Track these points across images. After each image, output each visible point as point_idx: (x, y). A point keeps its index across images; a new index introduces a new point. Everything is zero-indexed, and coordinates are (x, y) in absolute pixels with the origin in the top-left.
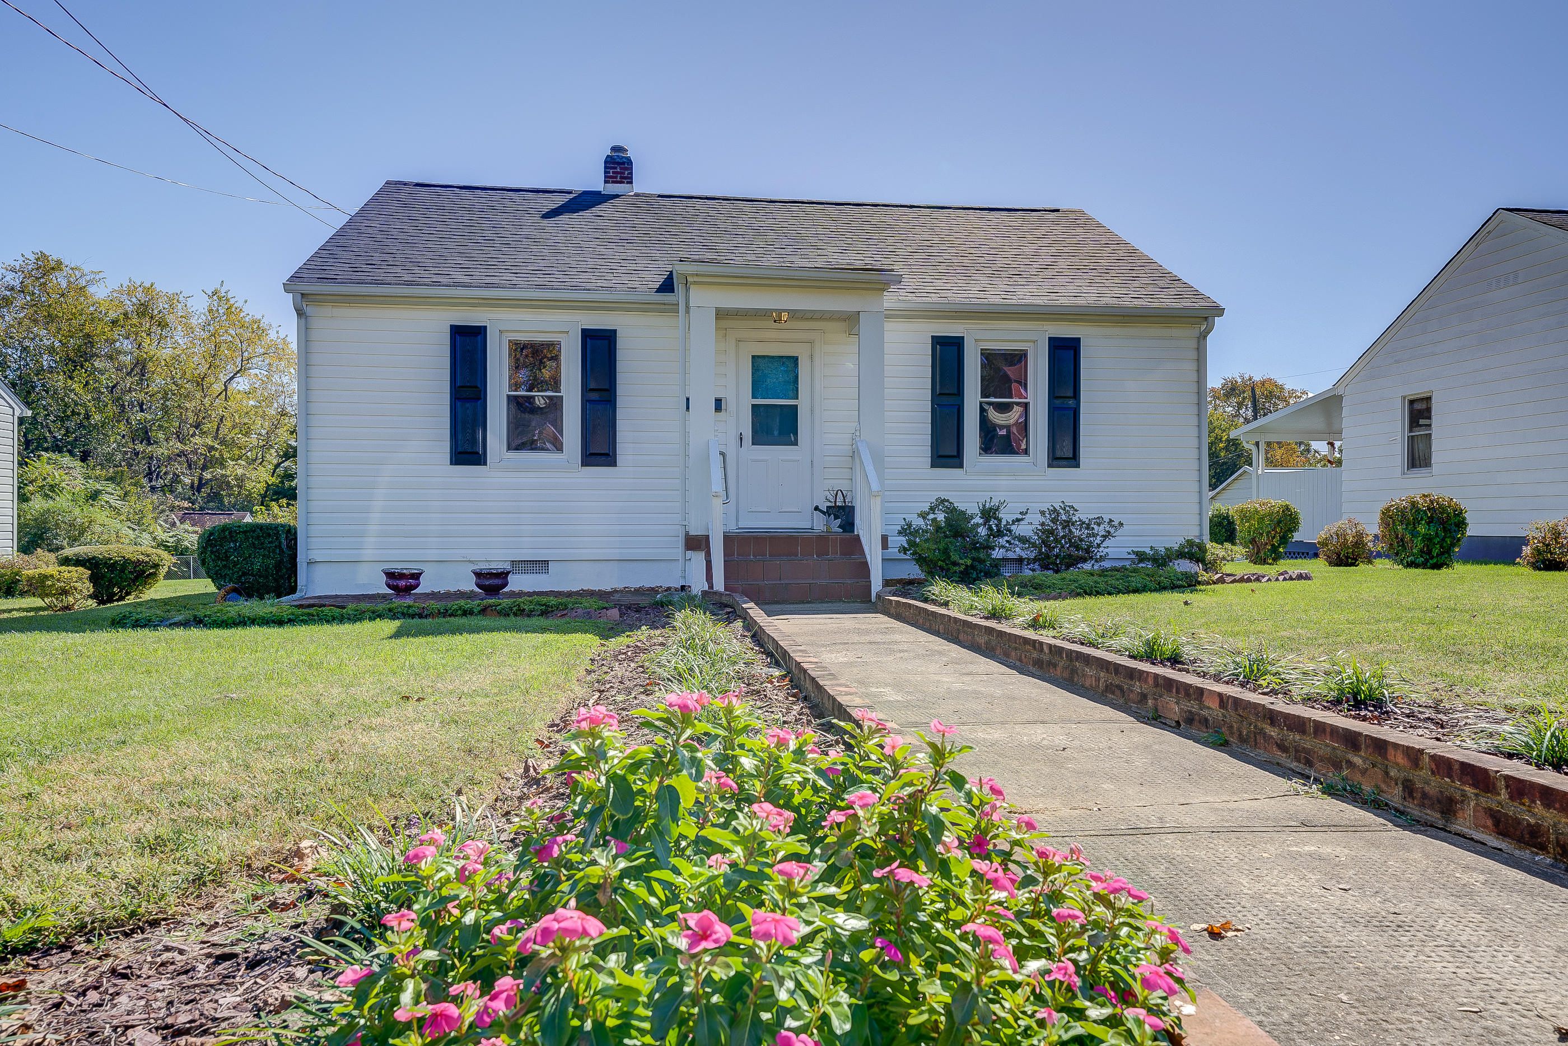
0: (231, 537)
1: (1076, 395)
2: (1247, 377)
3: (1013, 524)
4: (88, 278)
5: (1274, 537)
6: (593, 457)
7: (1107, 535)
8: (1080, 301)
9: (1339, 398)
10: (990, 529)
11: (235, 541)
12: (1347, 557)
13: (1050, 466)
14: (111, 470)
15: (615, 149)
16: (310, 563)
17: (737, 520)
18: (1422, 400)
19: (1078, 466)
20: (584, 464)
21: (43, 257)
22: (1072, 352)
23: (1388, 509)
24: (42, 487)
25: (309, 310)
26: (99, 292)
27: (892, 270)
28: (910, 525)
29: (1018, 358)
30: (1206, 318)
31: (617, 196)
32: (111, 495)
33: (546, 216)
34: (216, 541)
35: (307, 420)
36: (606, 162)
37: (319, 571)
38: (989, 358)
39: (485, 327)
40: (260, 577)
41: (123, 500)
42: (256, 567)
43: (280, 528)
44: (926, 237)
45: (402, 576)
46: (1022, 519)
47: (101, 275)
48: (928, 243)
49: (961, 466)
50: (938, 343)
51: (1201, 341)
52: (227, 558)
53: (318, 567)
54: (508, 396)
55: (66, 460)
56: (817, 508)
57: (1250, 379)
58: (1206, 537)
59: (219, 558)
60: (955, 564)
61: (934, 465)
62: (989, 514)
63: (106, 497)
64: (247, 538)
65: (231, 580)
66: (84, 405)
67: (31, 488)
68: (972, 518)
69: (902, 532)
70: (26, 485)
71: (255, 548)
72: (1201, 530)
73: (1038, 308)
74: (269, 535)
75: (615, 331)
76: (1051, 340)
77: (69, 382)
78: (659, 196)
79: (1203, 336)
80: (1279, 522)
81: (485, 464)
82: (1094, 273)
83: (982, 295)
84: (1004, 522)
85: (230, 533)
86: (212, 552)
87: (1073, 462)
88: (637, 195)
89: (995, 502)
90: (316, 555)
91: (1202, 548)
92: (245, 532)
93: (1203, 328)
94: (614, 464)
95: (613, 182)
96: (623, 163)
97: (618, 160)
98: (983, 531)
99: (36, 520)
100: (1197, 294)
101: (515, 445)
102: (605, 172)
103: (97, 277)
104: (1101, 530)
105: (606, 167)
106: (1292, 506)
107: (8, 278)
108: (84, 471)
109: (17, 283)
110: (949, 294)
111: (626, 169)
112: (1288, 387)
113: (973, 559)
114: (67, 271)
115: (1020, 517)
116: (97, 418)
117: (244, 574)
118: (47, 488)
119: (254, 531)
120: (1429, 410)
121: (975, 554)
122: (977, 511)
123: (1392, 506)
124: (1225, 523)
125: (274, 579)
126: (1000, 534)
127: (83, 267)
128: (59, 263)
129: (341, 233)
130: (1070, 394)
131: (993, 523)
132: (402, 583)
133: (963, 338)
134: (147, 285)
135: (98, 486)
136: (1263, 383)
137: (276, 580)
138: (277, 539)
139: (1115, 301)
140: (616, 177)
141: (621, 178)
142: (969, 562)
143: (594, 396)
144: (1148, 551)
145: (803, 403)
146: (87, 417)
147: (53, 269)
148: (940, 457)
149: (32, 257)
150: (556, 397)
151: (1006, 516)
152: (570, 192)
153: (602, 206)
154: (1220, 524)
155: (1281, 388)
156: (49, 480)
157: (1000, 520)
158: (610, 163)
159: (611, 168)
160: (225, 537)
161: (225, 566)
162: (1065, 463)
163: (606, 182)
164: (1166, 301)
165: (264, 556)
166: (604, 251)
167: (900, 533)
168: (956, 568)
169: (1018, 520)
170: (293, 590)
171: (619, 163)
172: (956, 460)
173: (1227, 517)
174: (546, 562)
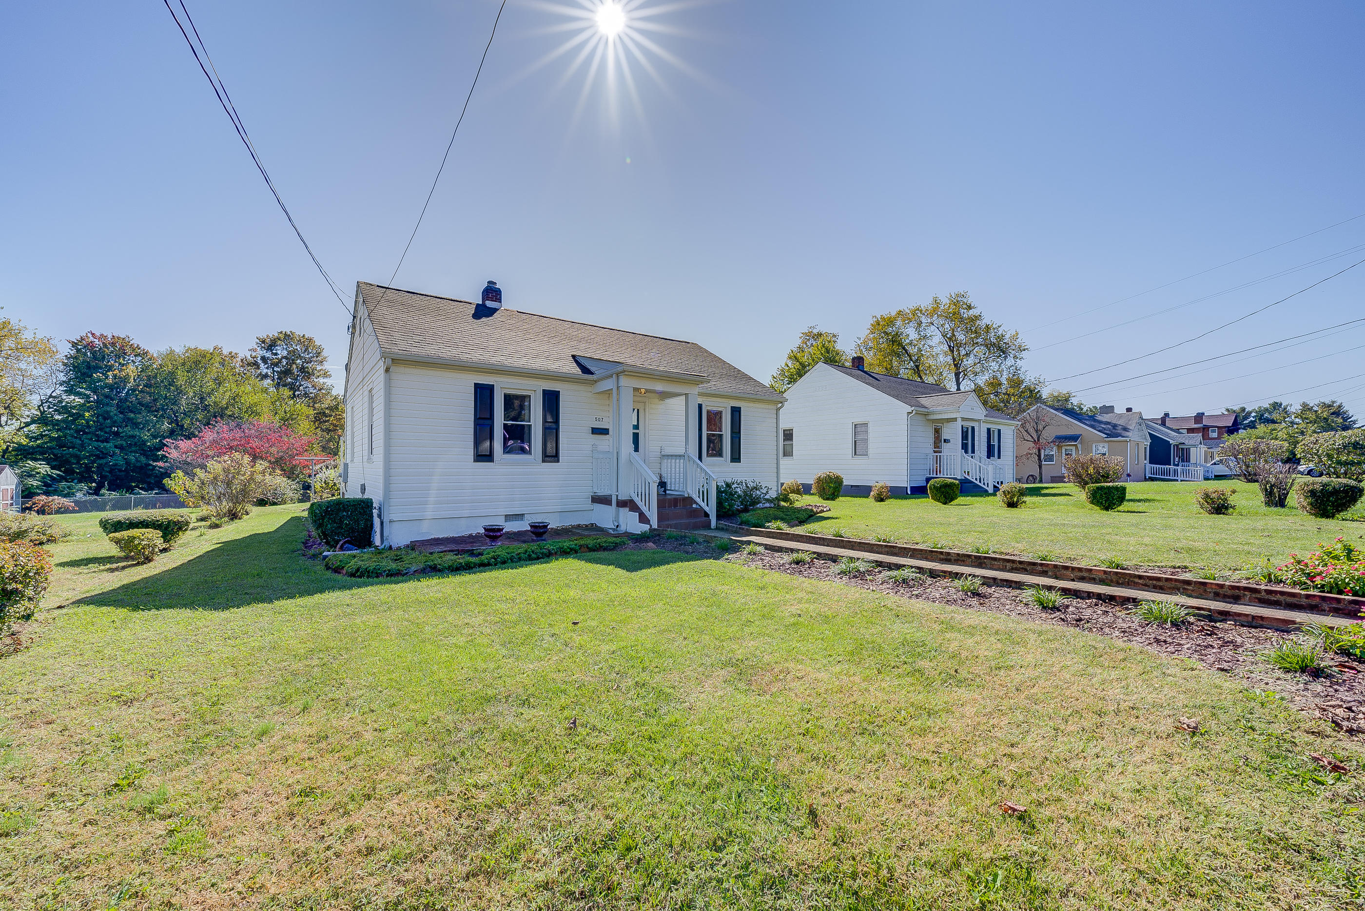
1: (739, 431)
6: (550, 458)
13: (731, 462)
16: (390, 522)
18: (789, 430)
19: (740, 462)
20: (541, 461)
22: (737, 413)
25: (392, 368)
29: (718, 414)
34: (333, 511)
37: (395, 527)
38: (709, 413)
39: (493, 386)
42: (361, 526)
52: (342, 522)
53: (394, 523)
54: (503, 424)
64: (354, 509)
71: (360, 514)
73: (732, 394)
75: (559, 392)
76: (732, 407)
79: (778, 410)
81: (491, 461)
87: (738, 460)
90: (394, 517)
92: (354, 505)
94: (558, 461)
97: (491, 288)
101: (507, 450)
102: (486, 294)
105: (485, 291)
117: (352, 532)
120: (792, 435)
130: (737, 431)
133: (702, 404)
140: (493, 298)
143: (548, 425)
145: (641, 432)
148: (479, 455)
150: (528, 425)
158: (488, 289)
159: (489, 292)
160: (340, 508)
161: (340, 527)
162: (736, 461)
163: (488, 300)
171: (495, 291)
172: (489, 459)
174: (523, 515)
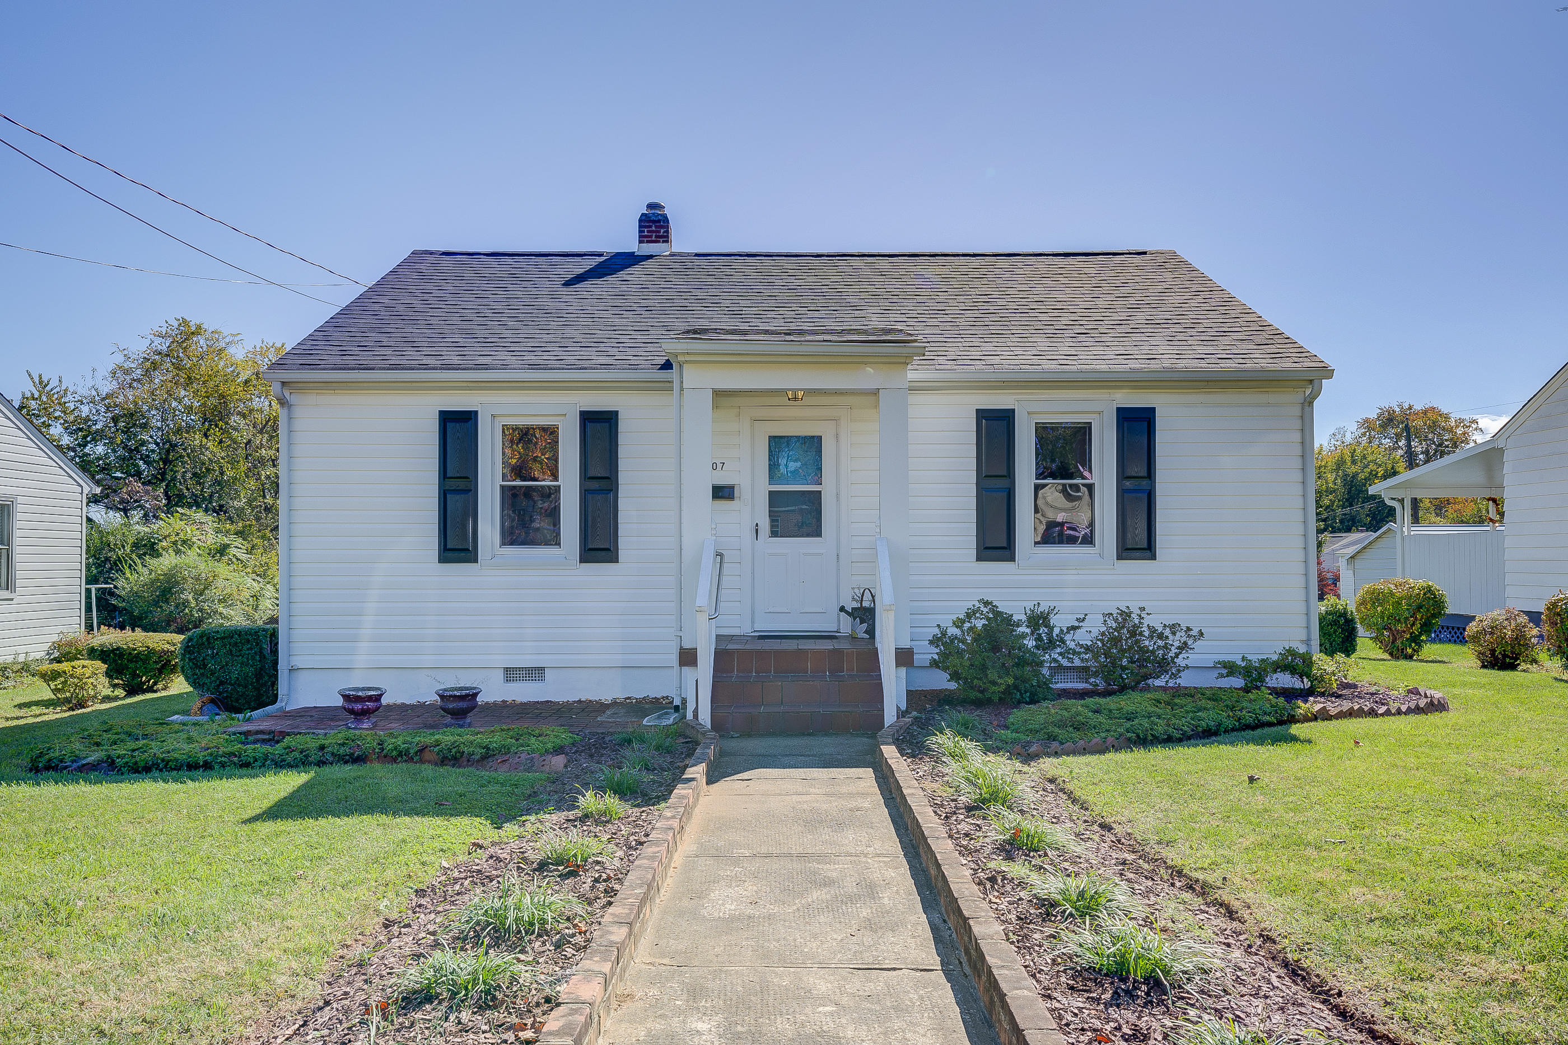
0: (209, 643)
1: (1150, 474)
2: (1406, 406)
3: (1068, 632)
4: (227, 340)
5: (1413, 625)
6: (593, 553)
7: (1184, 647)
8: (1154, 365)
9: (1501, 451)
10: (1039, 638)
11: (213, 648)
12: (1505, 656)
13: (1119, 557)
14: (240, 525)
15: (650, 206)
16: (292, 670)
17: (753, 622)
19: (1153, 557)
20: (583, 560)
21: (185, 322)
22: (1145, 424)
23: (1554, 604)
24: (175, 543)
25: (293, 399)
26: (238, 353)
27: (915, 341)
28: (944, 634)
29: (1082, 434)
30: (1311, 381)
31: (651, 257)
32: (238, 549)
33: (567, 284)
35: (289, 516)
36: (640, 221)
37: (302, 679)
38: (1045, 434)
39: (476, 412)
40: (239, 685)
41: (251, 553)
42: (234, 676)
43: (260, 633)
44: (985, 290)
45: (358, 699)
46: (1078, 627)
47: (239, 337)
48: (985, 298)
49: (1012, 559)
50: (983, 417)
51: (1307, 409)
52: (205, 666)
53: (301, 674)
54: (502, 487)
55: (199, 515)
56: (842, 609)
57: (1410, 408)
58: (1316, 643)
59: (197, 666)
60: (994, 683)
61: (979, 559)
62: (1038, 620)
63: (233, 551)
64: (225, 645)
65: (208, 689)
66: (218, 462)
67: (164, 544)
68: (1018, 626)
69: (934, 641)
70: (160, 541)
71: (232, 655)
72: (1309, 634)
73: (1102, 375)
74: (248, 641)
75: (617, 412)
76: (1119, 410)
77: (204, 440)
78: (697, 255)
79: (1309, 403)
80: (1420, 607)
81: (476, 561)
82: (1178, 328)
83: (1035, 360)
84: (1056, 631)
85: (208, 639)
86: (190, 659)
87: (1148, 553)
88: (672, 255)
89: (1044, 608)
90: (298, 661)
91: (1307, 660)
92: (223, 638)
93: (1308, 391)
94: (615, 559)
95: (648, 242)
96: (659, 221)
97: (653, 218)
98: (1030, 643)
99: (165, 575)
100: (1301, 351)
101: (509, 541)
102: (640, 232)
103: (236, 339)
104: (1175, 641)
105: (640, 227)
106: (1436, 586)
107: (156, 343)
108: (215, 525)
109: (164, 348)
110: (996, 360)
111: (662, 227)
112: (1454, 416)
113: (1016, 678)
114: (208, 335)
115: (1076, 624)
116: (229, 473)
117: (222, 683)
118: (179, 543)
119: (232, 637)
121: (1018, 672)
122: (1024, 618)
123: (1561, 600)
124: (1342, 621)
125: (254, 688)
126: (1052, 644)
127: (222, 329)
128: (199, 327)
129: (345, 312)
130: (1144, 473)
131: (1043, 630)
132: (358, 706)
133: (1013, 411)
134: (278, 345)
135: (226, 541)
136: (1425, 412)
137: (257, 689)
138: (257, 644)
139: (1195, 363)
140: (651, 237)
141: (656, 237)
142: (1011, 681)
143: (595, 485)
144: (1240, 663)
145: (827, 489)
146: (222, 473)
147: (193, 333)
148: (986, 548)
149: (176, 324)
150: (554, 486)
151: (1060, 622)
152: (600, 255)
153: (630, 270)
154: (1335, 623)
155: (1447, 418)
156: (181, 535)
157: (1051, 629)
158: (645, 221)
159: (646, 227)
160: (203, 644)
161: (202, 674)
162: (1138, 554)
163: (640, 242)
164: (1260, 361)
165: (242, 663)
166: (617, 321)
167: (931, 642)
168: (995, 688)
169: (1074, 628)
170: (274, 700)
171: (654, 222)
172: (1007, 553)
173: (1344, 614)
174: (543, 669)
